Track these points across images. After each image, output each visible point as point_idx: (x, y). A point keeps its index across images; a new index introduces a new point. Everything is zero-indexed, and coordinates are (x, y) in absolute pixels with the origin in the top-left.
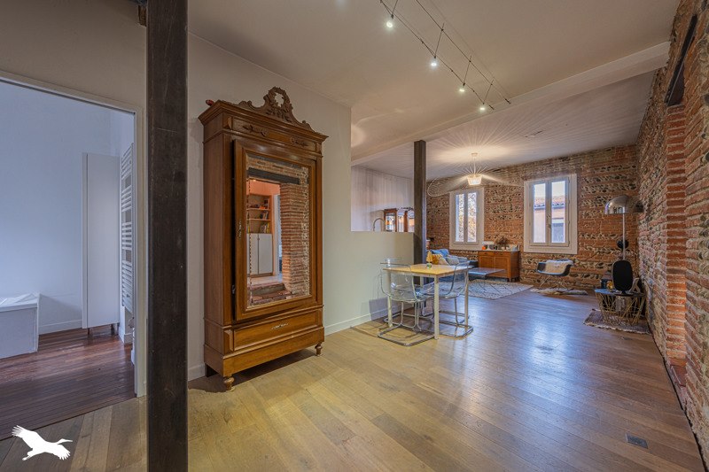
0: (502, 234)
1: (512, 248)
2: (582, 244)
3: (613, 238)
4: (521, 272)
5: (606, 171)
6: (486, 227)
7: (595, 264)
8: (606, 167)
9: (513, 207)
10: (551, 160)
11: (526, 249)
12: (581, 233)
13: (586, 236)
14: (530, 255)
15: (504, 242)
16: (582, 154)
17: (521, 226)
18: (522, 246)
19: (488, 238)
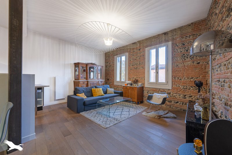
0: (135, 77)
1: (140, 84)
2: (175, 83)
3: (192, 80)
4: (144, 98)
5: (188, 38)
6: (129, 73)
7: (182, 95)
8: (188, 36)
9: (141, 63)
10: (159, 35)
11: (146, 85)
12: (174, 77)
13: (177, 79)
14: (148, 89)
15: (136, 82)
16: (175, 30)
17: (144, 73)
18: (144, 84)
19: (129, 79)
